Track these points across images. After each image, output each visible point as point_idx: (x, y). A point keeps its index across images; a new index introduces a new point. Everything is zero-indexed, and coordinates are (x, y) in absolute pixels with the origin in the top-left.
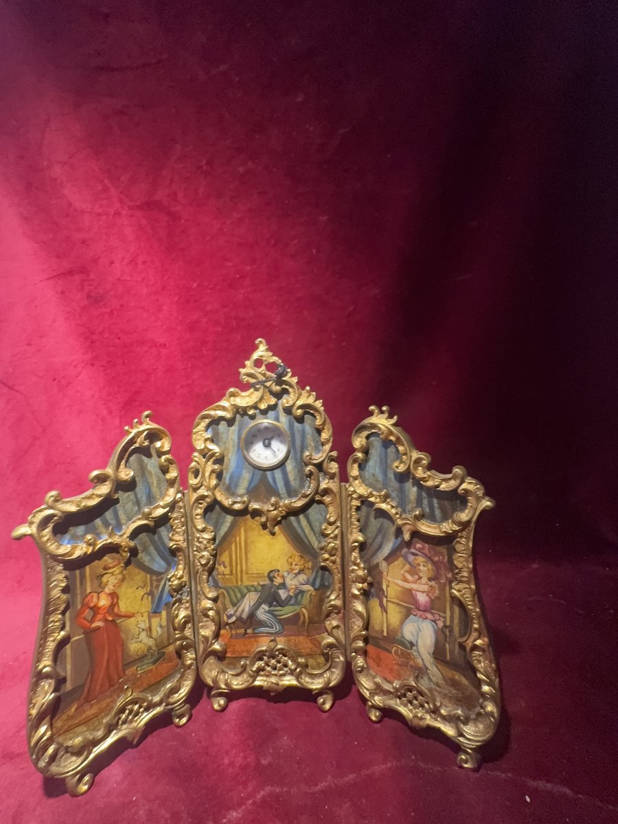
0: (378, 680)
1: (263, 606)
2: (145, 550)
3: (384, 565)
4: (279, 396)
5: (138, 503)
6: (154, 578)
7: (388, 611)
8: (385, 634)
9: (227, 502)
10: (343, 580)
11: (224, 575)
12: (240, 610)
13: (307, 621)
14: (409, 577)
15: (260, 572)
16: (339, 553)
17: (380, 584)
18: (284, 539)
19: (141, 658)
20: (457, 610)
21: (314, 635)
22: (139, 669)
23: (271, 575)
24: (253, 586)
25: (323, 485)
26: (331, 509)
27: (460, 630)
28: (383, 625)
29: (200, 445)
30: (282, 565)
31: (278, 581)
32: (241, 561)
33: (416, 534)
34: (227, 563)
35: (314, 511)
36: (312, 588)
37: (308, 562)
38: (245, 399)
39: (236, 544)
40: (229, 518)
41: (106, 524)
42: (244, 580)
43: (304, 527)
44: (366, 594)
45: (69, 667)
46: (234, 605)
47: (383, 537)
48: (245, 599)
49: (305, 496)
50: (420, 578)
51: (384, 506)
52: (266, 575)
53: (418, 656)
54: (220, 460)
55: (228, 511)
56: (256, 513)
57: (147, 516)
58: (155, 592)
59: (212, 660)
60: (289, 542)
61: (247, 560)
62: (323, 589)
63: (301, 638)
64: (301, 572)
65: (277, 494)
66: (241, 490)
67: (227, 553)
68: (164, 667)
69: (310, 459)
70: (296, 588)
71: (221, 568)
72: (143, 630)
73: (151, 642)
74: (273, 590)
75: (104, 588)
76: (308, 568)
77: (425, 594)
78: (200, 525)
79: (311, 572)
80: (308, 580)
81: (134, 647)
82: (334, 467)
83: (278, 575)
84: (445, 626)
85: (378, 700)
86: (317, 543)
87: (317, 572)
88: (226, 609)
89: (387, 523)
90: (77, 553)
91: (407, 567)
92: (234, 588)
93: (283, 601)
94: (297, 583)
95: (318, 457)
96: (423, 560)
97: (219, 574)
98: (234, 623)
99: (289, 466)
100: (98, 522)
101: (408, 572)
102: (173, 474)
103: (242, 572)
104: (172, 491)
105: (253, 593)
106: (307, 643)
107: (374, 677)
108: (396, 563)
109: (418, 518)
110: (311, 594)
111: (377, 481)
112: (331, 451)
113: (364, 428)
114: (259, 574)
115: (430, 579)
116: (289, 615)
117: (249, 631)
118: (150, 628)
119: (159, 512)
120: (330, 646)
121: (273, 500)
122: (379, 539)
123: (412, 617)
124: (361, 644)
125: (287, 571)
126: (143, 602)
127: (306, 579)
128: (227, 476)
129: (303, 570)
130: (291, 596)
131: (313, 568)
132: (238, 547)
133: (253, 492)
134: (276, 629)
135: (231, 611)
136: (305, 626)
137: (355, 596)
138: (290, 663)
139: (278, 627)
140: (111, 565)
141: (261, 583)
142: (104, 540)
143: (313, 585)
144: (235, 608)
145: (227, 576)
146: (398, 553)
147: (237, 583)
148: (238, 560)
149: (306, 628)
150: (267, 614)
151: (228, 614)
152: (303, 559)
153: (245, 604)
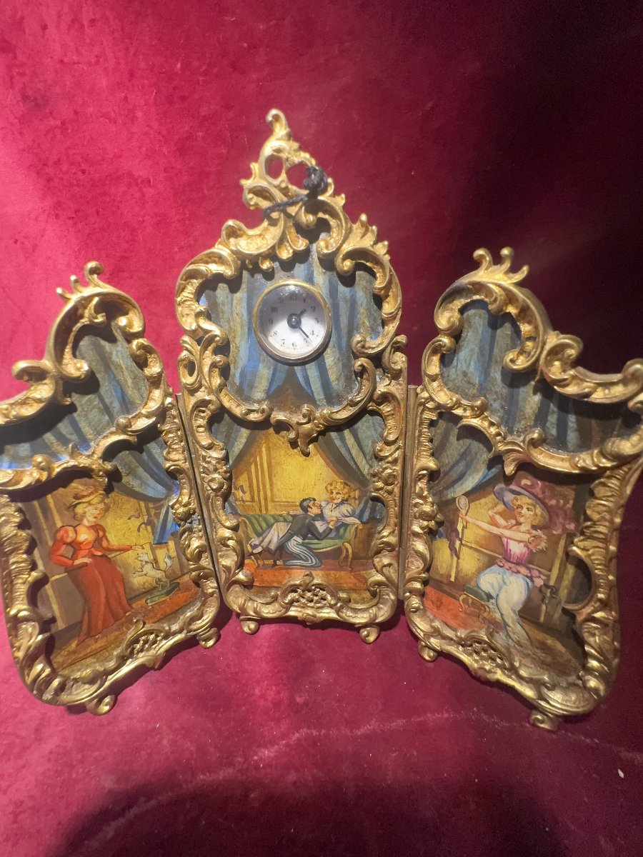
0: (437, 624)
1: (295, 538)
2: (131, 472)
3: (463, 502)
4: (311, 233)
5: (107, 410)
6: (151, 505)
7: (461, 556)
8: (453, 579)
9: (238, 411)
10: (401, 514)
11: (243, 501)
12: (267, 540)
13: (351, 556)
14: (501, 521)
15: (289, 500)
16: (398, 481)
17: (453, 524)
18: (322, 461)
19: (149, 591)
20: (571, 570)
21: (359, 571)
22: (148, 601)
23: (305, 504)
24: (281, 516)
25: (382, 388)
26: (391, 422)
27: (569, 594)
28: (451, 569)
29: (189, 323)
30: (319, 493)
31: (314, 511)
32: (264, 487)
33: (527, 467)
34: (246, 488)
35: (364, 425)
36: (357, 521)
37: (355, 490)
38: (255, 241)
39: (256, 466)
40: (244, 433)
41: (64, 440)
42: (269, 508)
43: (350, 446)
44: (431, 534)
45: (55, 607)
46: (259, 535)
47: (468, 466)
48: (272, 531)
49: (353, 404)
50: (519, 524)
51: (475, 422)
52: (298, 504)
53: (497, 610)
54: (223, 348)
55: (242, 422)
56: (281, 427)
57: (124, 429)
58: (156, 521)
59: (237, 588)
60: (329, 466)
61: (271, 486)
62: (372, 523)
63: (343, 573)
64: (342, 502)
65: (311, 400)
66: (259, 394)
67: (245, 476)
68: (180, 597)
69: (363, 347)
70: (338, 520)
71: (239, 494)
72: (147, 562)
73: (159, 574)
74: (307, 521)
75: (81, 520)
76: (355, 498)
77: (522, 545)
78: (205, 440)
79: (357, 502)
80: (354, 512)
81: (137, 581)
82: (400, 361)
83: (314, 505)
84: (546, 586)
85: (434, 642)
86: (367, 467)
87: (366, 503)
88: (249, 539)
89: (476, 446)
90: (26, 481)
91: (501, 507)
92: (257, 517)
93: (320, 534)
94: (339, 515)
95: (376, 344)
96: (530, 501)
97: (236, 500)
98: (260, 553)
99: (330, 358)
100: (49, 437)
101: (501, 514)
102: (155, 368)
103: (266, 499)
104: (157, 394)
105: (283, 524)
106: (350, 578)
107: (432, 621)
108: (483, 501)
109: (534, 443)
110: (357, 528)
111: (469, 383)
112: (397, 333)
113: (460, 292)
114: (288, 502)
115: (534, 527)
116: (329, 549)
117: (278, 562)
118: (156, 560)
119: (142, 423)
120: (379, 584)
121: (305, 408)
122: (460, 467)
123: (495, 568)
124: (418, 585)
125: (325, 501)
126: (140, 534)
127: (350, 511)
128: (236, 373)
129: (347, 500)
130: (331, 530)
131: (360, 498)
132: (259, 467)
133: (277, 396)
134: (312, 561)
135: (255, 540)
136: (347, 561)
137: (416, 535)
138: (329, 597)
139: (314, 561)
140: (85, 493)
141: (291, 513)
142: (66, 461)
143: (360, 517)
144: (261, 538)
145: (247, 503)
146: (489, 489)
147: (261, 511)
148: (261, 484)
149: (349, 563)
150: (300, 547)
151: (252, 544)
152: (348, 487)
153: (273, 535)
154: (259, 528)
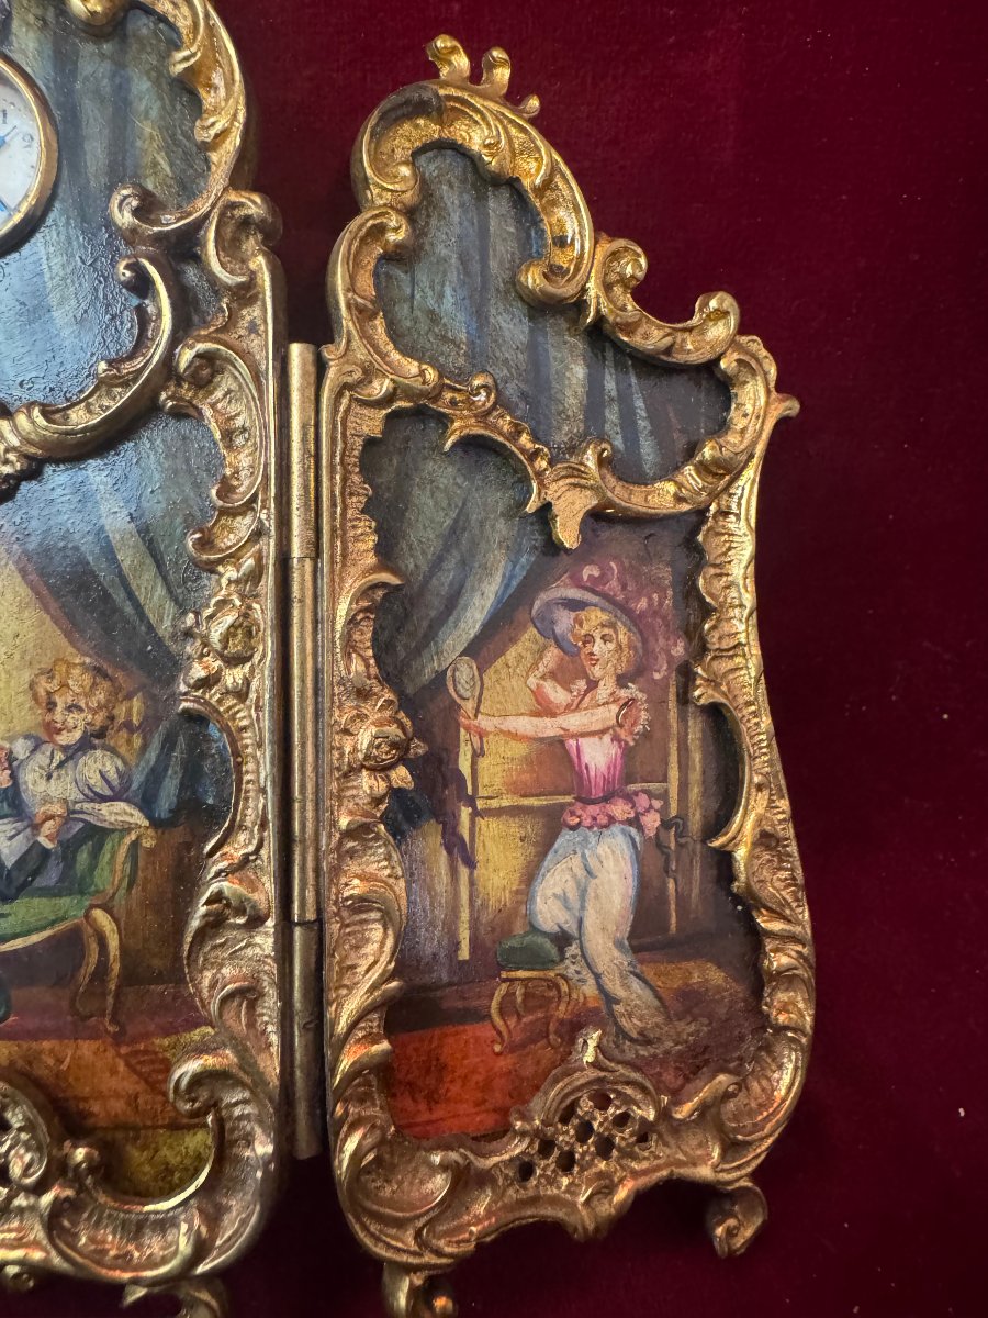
3: (463, 674)
13: (116, 968)
14: (557, 695)
21: (141, 1036)
25: (202, 340)
30: (9, 708)
36: (138, 818)
37: (129, 697)
49: (114, 380)
50: (593, 685)
60: (42, 603)
62: (189, 823)
63: (87, 1049)
70: (70, 815)
76: (128, 725)
77: (607, 738)
79: (137, 741)
80: (125, 779)
87: (169, 743)
91: (552, 656)
93: (6, 875)
94: (74, 794)
96: (604, 617)
106: (114, 1072)
108: (511, 654)
110: (135, 845)
111: (445, 339)
115: (622, 681)
116: (38, 937)
122: (449, 573)
123: (565, 839)
125: (27, 737)
127: (112, 775)
129: (101, 734)
130: (46, 853)
131: (147, 728)
136: (104, 995)
143: (146, 803)
146: (521, 615)
149: (110, 1000)
152: (106, 685)
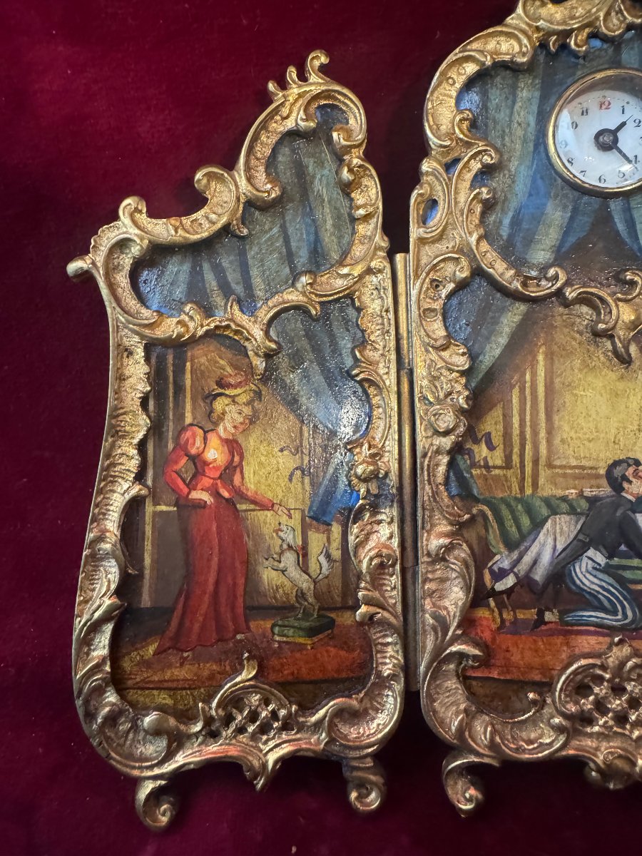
1: (591, 552)
11: (487, 467)
12: (527, 559)
15: (584, 463)
19: (282, 610)
22: (277, 630)
23: (617, 472)
24: (564, 499)
31: (636, 489)
32: (535, 433)
34: (497, 439)
39: (522, 390)
42: (541, 481)
46: (511, 545)
48: (541, 537)
52: (602, 472)
61: (550, 432)
67: (497, 413)
68: (330, 654)
71: (482, 451)
75: (216, 424)
81: (269, 578)
83: (637, 474)
92: (513, 503)
97: (474, 465)
98: (509, 592)
103: (536, 462)
105: (567, 518)
114: (583, 468)
117: (548, 616)
118: (305, 551)
126: (291, 486)
128: (504, 218)
132: (528, 391)
134: (625, 614)
135: (503, 560)
139: (630, 612)
140: (232, 381)
141: (587, 492)
144: (515, 555)
145: (497, 472)
147: (522, 489)
148: (528, 430)
150: (601, 575)
151: (495, 568)
153: (543, 545)
154: (514, 529)
